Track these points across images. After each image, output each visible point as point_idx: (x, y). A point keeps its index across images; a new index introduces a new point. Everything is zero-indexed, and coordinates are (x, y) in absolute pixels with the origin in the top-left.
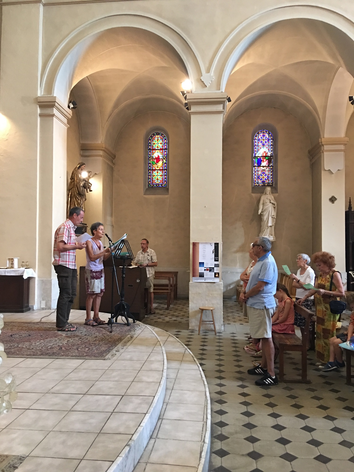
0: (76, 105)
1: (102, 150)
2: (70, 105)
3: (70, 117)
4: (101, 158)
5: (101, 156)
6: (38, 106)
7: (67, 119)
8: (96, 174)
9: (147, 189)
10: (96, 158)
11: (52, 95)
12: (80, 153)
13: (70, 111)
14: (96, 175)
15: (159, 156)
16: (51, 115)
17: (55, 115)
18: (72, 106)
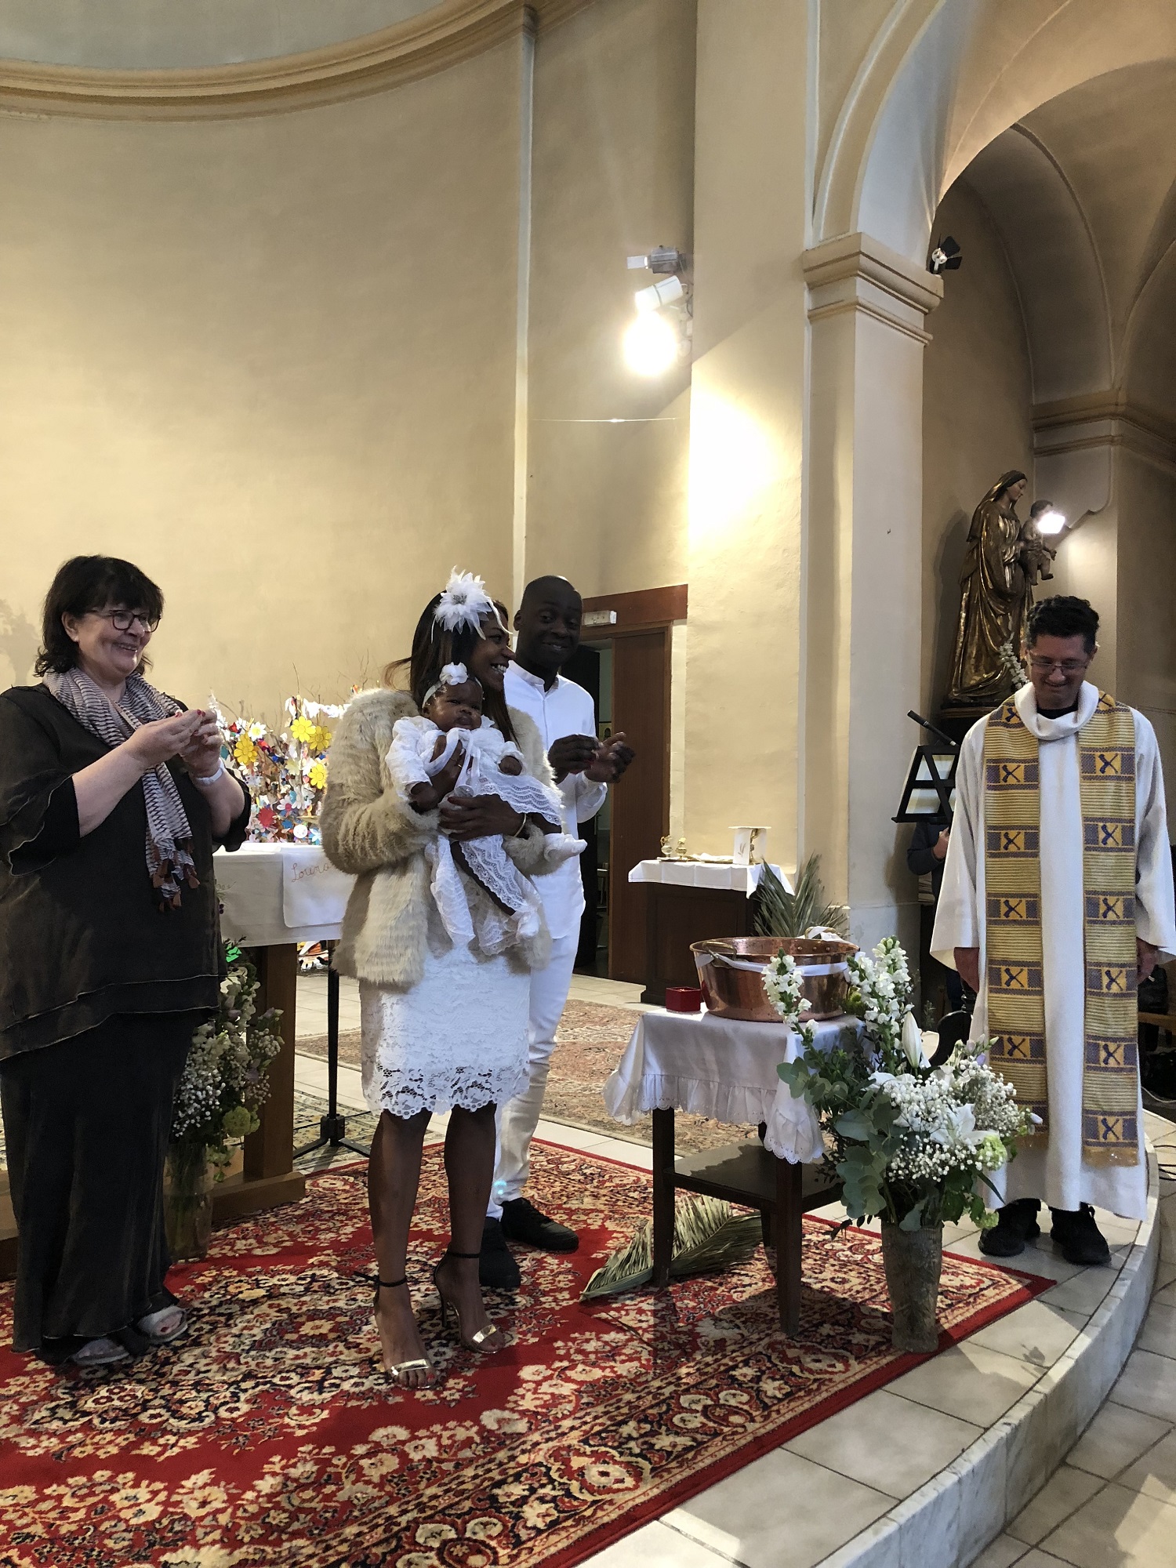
0: (958, 249)
1: (1113, 416)
2: (934, 257)
3: (936, 302)
4: (1112, 448)
5: (1112, 441)
6: (805, 284)
7: (925, 314)
8: (1090, 513)
10: (1089, 450)
11: (851, 233)
12: (1032, 444)
13: (936, 282)
14: (1094, 517)
16: (847, 305)
17: (861, 301)
18: (943, 258)
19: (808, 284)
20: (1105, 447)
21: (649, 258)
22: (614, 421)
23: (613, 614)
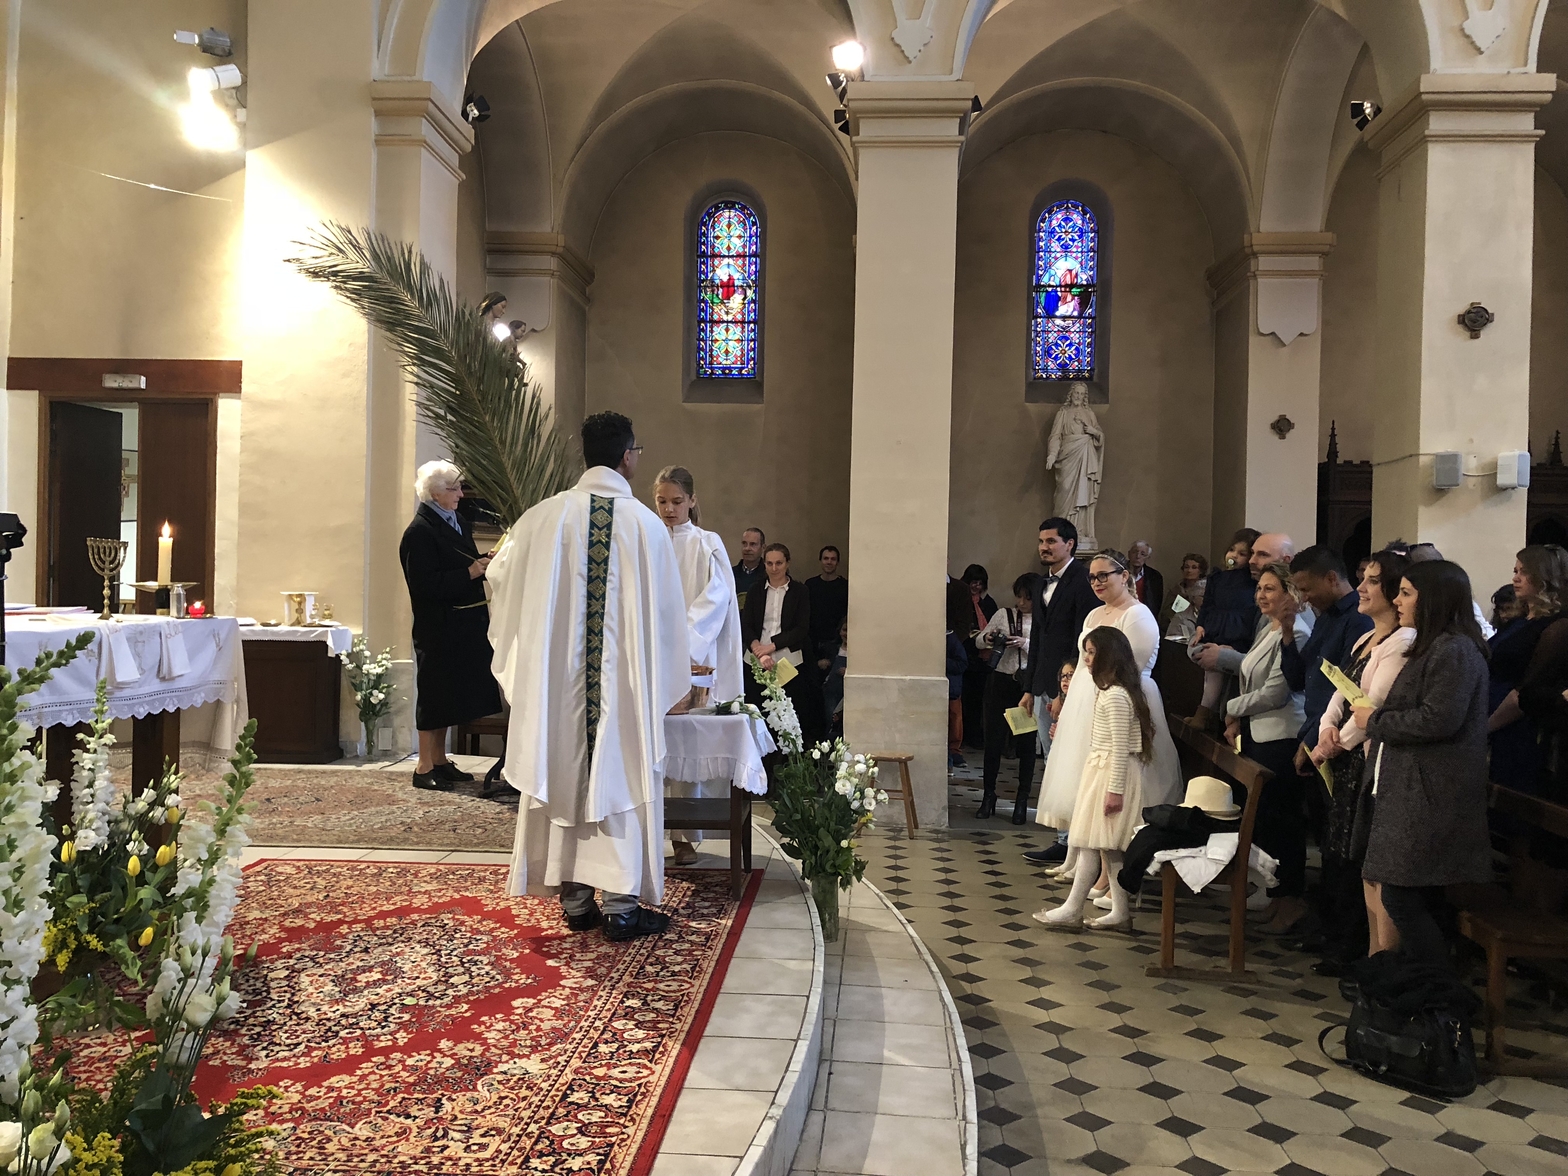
0: (488, 109)
1: (553, 254)
2: (468, 109)
3: (469, 148)
4: (552, 281)
5: (551, 274)
6: (372, 111)
7: (460, 155)
9: (693, 385)
10: (535, 279)
11: (414, 78)
12: (485, 264)
13: (469, 131)
15: (731, 278)
16: (414, 141)
17: (428, 140)
18: (476, 112)
19: (375, 112)
20: (547, 279)
21: (200, 37)
22: (152, 186)
23: (143, 379)
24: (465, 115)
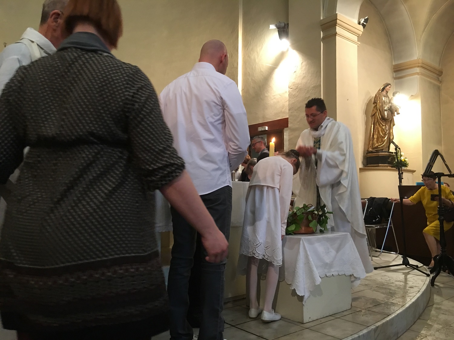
1: (418, 66)
2: (360, 20)
3: (361, 33)
4: (418, 76)
5: (418, 74)
6: (321, 29)
7: (358, 37)
8: (412, 96)
10: (411, 77)
12: (393, 76)
13: (361, 27)
16: (334, 34)
17: (338, 33)
18: (363, 20)
20: (416, 76)
21: (276, 25)
23: (267, 127)
24: (359, 23)
